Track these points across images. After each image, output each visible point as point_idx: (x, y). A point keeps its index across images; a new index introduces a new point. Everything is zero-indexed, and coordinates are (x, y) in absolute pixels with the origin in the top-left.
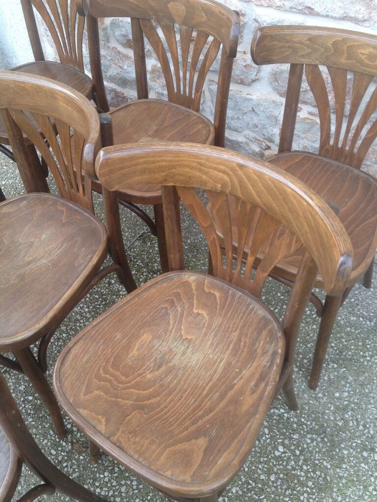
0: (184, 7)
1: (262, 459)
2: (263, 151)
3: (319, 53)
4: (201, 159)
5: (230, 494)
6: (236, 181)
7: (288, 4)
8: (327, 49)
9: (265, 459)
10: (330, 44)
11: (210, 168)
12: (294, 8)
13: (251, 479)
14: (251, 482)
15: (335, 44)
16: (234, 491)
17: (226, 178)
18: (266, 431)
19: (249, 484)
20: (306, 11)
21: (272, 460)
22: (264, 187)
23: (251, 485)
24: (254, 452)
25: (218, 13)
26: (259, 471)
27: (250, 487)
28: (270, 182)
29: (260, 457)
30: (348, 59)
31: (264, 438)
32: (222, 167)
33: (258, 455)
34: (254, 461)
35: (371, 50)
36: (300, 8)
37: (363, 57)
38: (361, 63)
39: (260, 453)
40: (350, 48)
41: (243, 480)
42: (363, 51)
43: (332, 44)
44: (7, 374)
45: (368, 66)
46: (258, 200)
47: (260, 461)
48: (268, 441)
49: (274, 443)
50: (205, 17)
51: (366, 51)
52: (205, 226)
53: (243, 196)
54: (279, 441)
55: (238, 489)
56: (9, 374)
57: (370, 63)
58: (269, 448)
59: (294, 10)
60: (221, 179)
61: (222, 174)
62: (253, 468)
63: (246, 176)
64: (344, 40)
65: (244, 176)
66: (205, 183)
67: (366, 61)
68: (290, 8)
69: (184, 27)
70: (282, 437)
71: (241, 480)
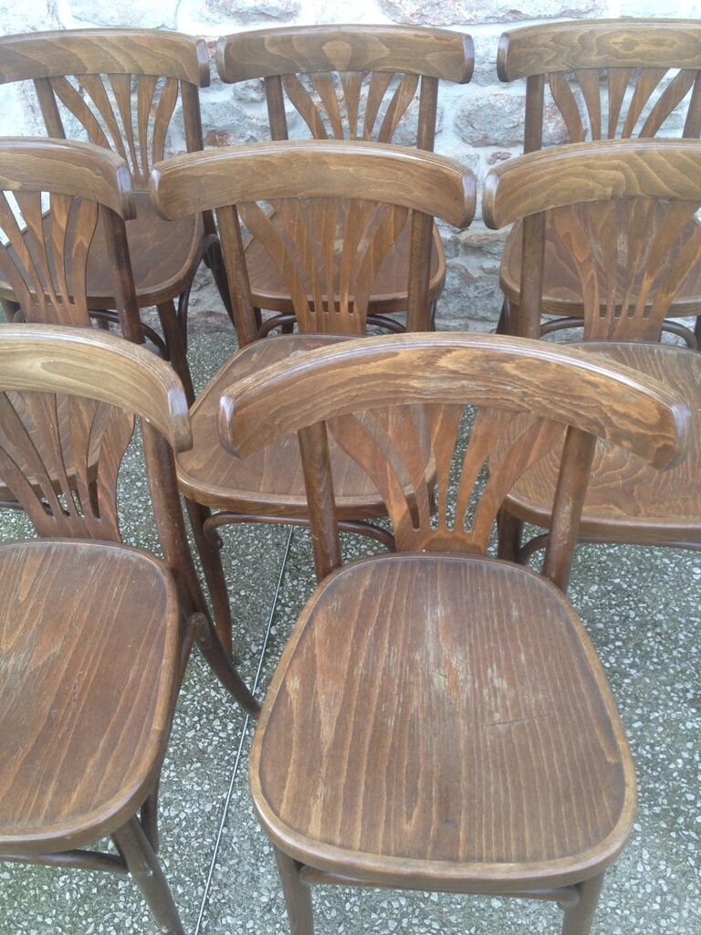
0: (348, 46)
1: (685, 591)
2: (457, 236)
3: (565, 55)
4: (589, 159)
5: (681, 643)
6: (633, 174)
7: (481, 15)
8: (573, 48)
9: (689, 589)
10: (576, 41)
11: (600, 167)
12: (491, 18)
13: (691, 616)
14: (693, 619)
15: (582, 38)
16: (683, 638)
17: (619, 175)
18: (667, 561)
19: (693, 622)
20: (510, 18)
21: (697, 586)
22: (675, 167)
23: (695, 622)
24: (671, 587)
25: (413, 38)
26: (692, 604)
27: (696, 624)
28: (684, 156)
29: (681, 589)
30: (599, 54)
31: (670, 569)
32: (616, 162)
33: (678, 589)
34: (679, 596)
35: (626, 36)
36: (500, 15)
37: (617, 47)
38: (617, 55)
39: (678, 586)
40: (600, 40)
41: (683, 621)
42: (616, 40)
43: (579, 40)
44: (273, 657)
45: (624, 57)
46: (666, 188)
47: (684, 594)
48: (677, 569)
49: (685, 569)
50: (387, 49)
51: (620, 39)
52: (582, 261)
53: (643, 192)
54: (688, 564)
55: (685, 633)
56: (276, 655)
57: (626, 52)
58: (684, 576)
59: (491, 20)
60: (613, 179)
61: (615, 172)
62: (683, 604)
63: (648, 163)
64: (591, 32)
65: (645, 164)
66: (591, 192)
67: (622, 51)
68: (487, 18)
69: (349, 74)
70: (688, 559)
71: (680, 623)
